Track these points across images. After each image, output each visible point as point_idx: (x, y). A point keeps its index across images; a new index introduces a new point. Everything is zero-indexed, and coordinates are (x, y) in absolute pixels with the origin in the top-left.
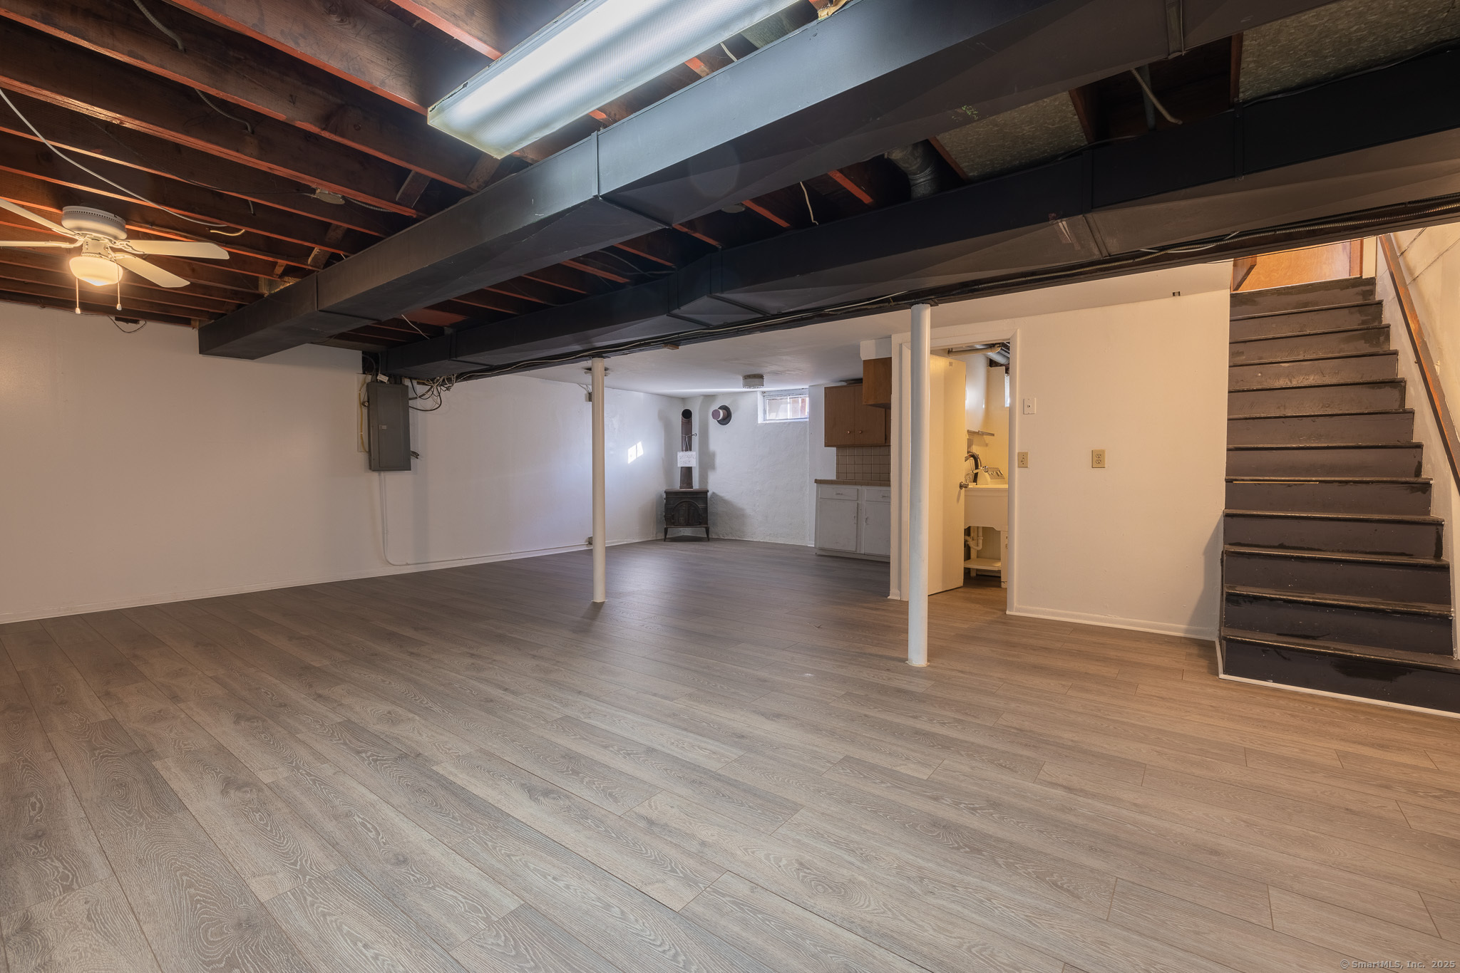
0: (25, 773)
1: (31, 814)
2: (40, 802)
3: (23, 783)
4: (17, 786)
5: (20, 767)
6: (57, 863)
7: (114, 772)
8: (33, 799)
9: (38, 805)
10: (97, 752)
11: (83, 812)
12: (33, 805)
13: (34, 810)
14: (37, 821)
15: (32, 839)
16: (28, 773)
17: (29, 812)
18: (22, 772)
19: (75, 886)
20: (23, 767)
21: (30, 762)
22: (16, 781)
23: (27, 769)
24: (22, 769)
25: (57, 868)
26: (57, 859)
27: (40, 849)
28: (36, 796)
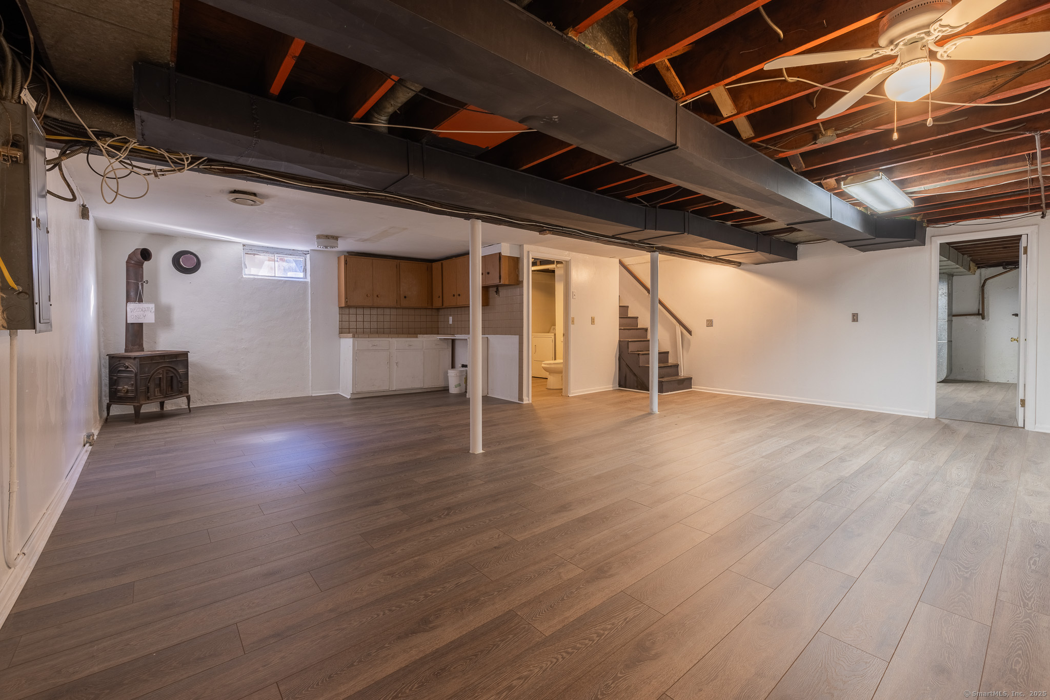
0: (1031, 592)
1: (1037, 559)
2: (1029, 563)
3: (1036, 584)
4: (1041, 584)
5: (1032, 600)
6: (1035, 531)
7: (971, 553)
8: (1033, 567)
9: (1032, 562)
10: (968, 575)
11: (1008, 544)
12: (1035, 563)
13: (1035, 560)
14: (1036, 554)
15: (1043, 547)
16: (1028, 590)
17: (1039, 561)
18: (1033, 594)
19: (1031, 521)
20: (1029, 599)
21: (1023, 600)
22: (1040, 589)
23: (1028, 594)
24: (1031, 597)
25: (1036, 530)
26: (1034, 533)
27: (1040, 540)
28: (1030, 568)
